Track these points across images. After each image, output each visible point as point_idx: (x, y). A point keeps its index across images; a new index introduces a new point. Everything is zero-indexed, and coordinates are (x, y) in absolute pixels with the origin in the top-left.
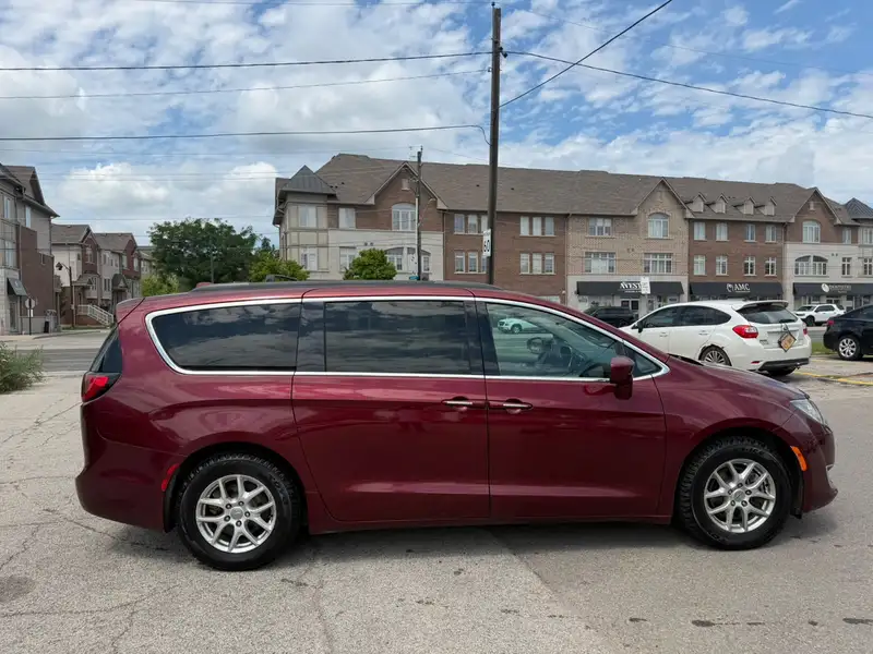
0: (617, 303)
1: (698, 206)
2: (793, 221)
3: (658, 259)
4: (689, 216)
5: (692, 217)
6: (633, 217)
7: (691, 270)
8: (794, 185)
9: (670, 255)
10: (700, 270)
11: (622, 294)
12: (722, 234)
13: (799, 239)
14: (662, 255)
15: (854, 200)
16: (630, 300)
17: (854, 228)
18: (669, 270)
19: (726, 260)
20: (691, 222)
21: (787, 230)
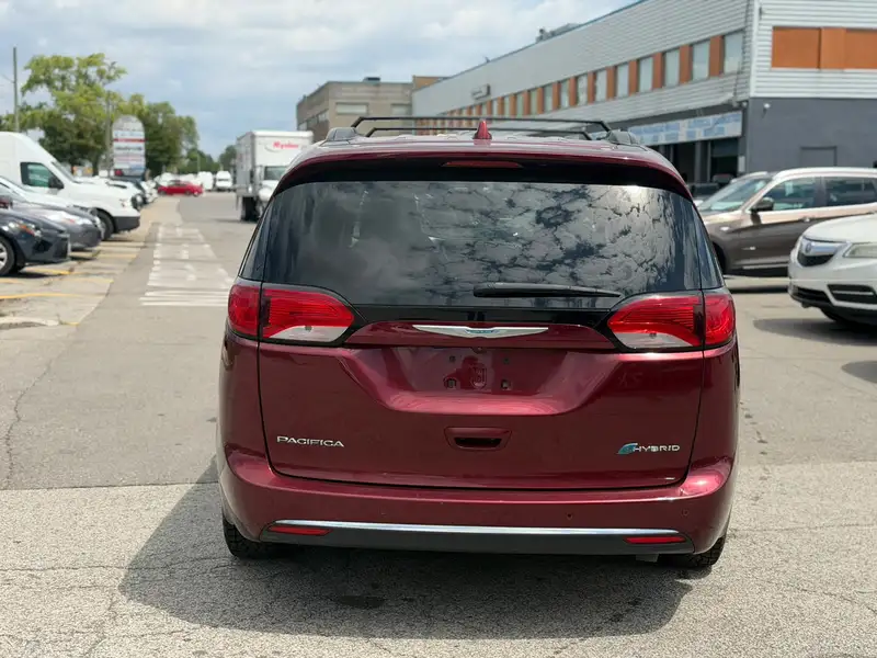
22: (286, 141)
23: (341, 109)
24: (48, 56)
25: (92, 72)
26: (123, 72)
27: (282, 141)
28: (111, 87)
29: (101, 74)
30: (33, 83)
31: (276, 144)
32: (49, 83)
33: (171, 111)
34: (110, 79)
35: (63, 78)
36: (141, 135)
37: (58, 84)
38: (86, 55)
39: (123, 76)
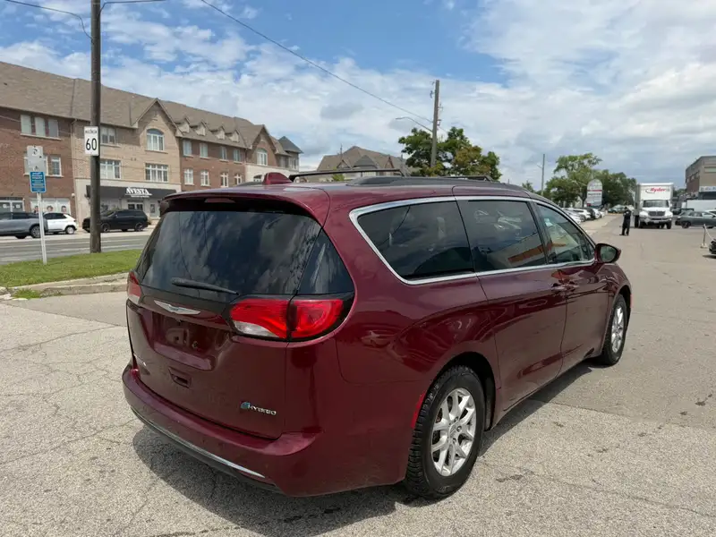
0: (125, 206)
1: (185, 128)
2: (251, 148)
3: (156, 169)
4: (179, 134)
5: (181, 136)
6: (133, 130)
7: (182, 180)
8: (247, 121)
9: (166, 166)
10: (189, 181)
11: (129, 198)
12: (204, 153)
13: (255, 162)
14: (159, 166)
15: (284, 137)
16: (136, 204)
17: (286, 157)
18: (165, 179)
19: (208, 174)
20: (180, 140)
21: (247, 154)
22: (658, 188)
23: (707, 170)
24: (567, 156)
25: (586, 162)
26: (600, 160)
27: (656, 188)
28: (594, 167)
29: (589, 162)
30: (558, 169)
31: (652, 190)
32: (566, 168)
33: (624, 176)
34: (594, 164)
35: (573, 166)
36: (601, 188)
37: (570, 168)
38: (583, 154)
39: (600, 163)
